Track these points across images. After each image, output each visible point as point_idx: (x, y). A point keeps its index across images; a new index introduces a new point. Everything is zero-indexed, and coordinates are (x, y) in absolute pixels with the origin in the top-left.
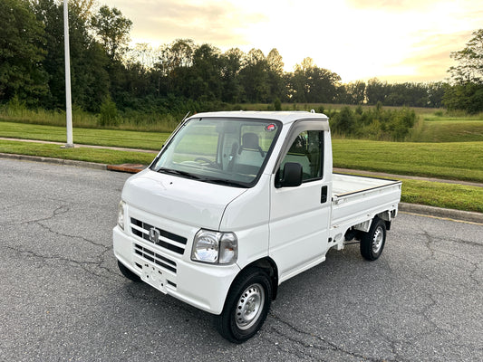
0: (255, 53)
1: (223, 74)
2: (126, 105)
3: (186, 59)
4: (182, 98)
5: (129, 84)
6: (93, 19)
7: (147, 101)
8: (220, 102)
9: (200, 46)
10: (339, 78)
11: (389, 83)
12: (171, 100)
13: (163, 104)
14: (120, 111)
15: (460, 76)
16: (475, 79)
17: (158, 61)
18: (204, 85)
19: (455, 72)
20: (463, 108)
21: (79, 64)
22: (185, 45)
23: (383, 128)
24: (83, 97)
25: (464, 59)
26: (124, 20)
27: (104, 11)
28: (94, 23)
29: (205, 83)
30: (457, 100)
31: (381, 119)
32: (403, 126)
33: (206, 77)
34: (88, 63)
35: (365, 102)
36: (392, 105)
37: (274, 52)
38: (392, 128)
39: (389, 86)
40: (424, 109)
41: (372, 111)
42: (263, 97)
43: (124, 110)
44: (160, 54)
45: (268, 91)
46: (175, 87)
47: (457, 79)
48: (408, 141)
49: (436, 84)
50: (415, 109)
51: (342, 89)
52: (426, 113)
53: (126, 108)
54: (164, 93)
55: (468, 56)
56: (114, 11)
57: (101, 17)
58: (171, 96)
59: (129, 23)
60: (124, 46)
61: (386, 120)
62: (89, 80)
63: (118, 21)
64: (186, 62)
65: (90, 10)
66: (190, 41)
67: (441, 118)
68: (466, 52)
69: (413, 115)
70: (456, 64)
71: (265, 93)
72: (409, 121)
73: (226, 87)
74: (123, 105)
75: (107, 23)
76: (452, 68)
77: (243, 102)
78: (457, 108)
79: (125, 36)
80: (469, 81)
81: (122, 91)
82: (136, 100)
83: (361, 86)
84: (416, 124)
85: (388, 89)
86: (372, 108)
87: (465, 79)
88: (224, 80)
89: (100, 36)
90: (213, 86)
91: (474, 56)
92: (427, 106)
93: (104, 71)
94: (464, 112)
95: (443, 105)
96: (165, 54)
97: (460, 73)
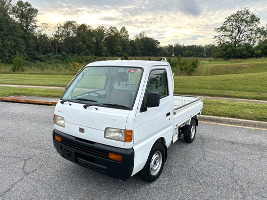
0: (113, 29)
1: (95, 41)
2: (36, 59)
3: (72, 32)
4: (71, 54)
5: (38, 46)
6: (13, 8)
7: (49, 56)
8: (93, 56)
9: (81, 25)
10: (159, 43)
11: (185, 45)
12: (63, 56)
13: (59, 58)
14: (32, 63)
15: (219, 41)
16: (227, 42)
17: (55, 33)
18: (83, 47)
19: (217, 39)
20: (222, 57)
21: (4, 35)
22: (72, 24)
23: (182, 69)
24: (7, 54)
25: (221, 32)
26: (33, 9)
27: (20, 4)
28: (14, 11)
29: (84, 46)
30: (219, 53)
31: (180, 64)
32: (192, 67)
33: (84, 42)
34: (10, 34)
35: (173, 55)
36: (187, 57)
37: (124, 28)
38: (186, 69)
39: (185, 47)
40: (203, 58)
41: (176, 60)
42: (118, 53)
43: (35, 62)
44: (57, 29)
45: (121, 50)
46: (66, 48)
47: (218, 42)
48: (194, 75)
49: (208, 45)
50: (198, 58)
51: (161, 49)
52: (204, 60)
53: (37, 61)
54: (59, 51)
55: (223, 30)
56: (27, 3)
57: (18, 7)
58: (64, 53)
59: (36, 11)
60: (34, 25)
61: (183, 64)
62: (11, 45)
63: (29, 9)
64: (73, 34)
65: (11, 3)
66: (74, 22)
67: (211, 62)
68: (222, 28)
69: (197, 61)
70: (218, 34)
71: (119, 51)
72: (195, 65)
73: (97, 48)
74: (34, 59)
75: (22, 11)
76: (216, 37)
77: (107, 56)
78: (219, 57)
79: (35, 18)
80: (224, 43)
81: (34, 51)
82: (42, 56)
83: (171, 47)
84: (198, 66)
85: (185, 48)
86: (176, 59)
87: (222, 42)
88: (95, 44)
89: (18, 18)
90: (89, 47)
91: (226, 30)
92: (204, 57)
93: (21, 40)
94: (222, 59)
95: (212, 56)
96: (60, 29)
97: (220, 39)
